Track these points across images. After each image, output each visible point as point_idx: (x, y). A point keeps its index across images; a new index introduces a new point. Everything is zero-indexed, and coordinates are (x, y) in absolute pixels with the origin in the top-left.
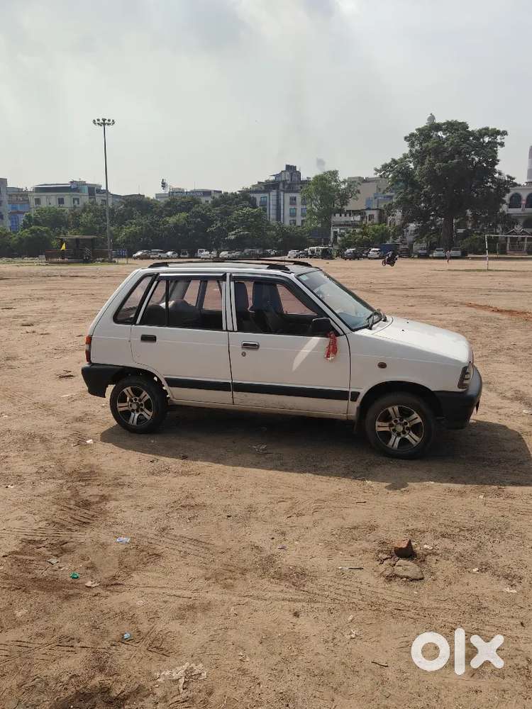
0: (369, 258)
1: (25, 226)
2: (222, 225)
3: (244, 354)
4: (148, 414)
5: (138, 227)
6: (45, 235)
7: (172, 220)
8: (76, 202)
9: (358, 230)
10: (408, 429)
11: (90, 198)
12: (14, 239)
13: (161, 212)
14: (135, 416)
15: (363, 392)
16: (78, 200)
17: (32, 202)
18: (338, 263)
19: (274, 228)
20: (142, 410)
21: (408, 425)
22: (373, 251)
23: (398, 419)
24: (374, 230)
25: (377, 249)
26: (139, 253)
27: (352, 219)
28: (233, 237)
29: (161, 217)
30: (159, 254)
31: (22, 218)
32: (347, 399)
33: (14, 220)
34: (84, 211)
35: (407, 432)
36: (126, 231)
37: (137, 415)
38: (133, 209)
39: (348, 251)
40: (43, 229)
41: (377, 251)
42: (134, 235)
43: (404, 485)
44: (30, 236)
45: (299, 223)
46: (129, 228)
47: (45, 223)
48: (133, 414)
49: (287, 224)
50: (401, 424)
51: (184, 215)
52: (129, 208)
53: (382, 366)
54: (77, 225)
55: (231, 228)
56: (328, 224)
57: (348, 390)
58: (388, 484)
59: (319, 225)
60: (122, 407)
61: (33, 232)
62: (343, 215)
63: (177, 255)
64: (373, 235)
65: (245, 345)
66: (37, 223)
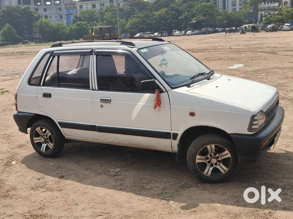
0: (283, 30)
1: (74, 22)
2: (188, 15)
3: (102, 106)
4: (51, 145)
5: (137, 19)
6: (85, 26)
7: (157, 13)
8: (102, 6)
9: (276, 12)
10: (219, 161)
11: (110, 3)
12: (67, 30)
13: (151, 9)
14: (44, 146)
15: (180, 133)
16: (103, 4)
17: (78, 7)
18: (262, 34)
19: (221, 15)
20: (48, 142)
21: (220, 159)
22: (286, 26)
23: (212, 154)
24: (287, 12)
25: (289, 24)
26: (138, 35)
27: (272, 5)
28: (195, 22)
29: (151, 12)
30: (150, 35)
31: (72, 17)
32: (170, 138)
33: (68, 19)
34: (106, 11)
35: (218, 164)
36: (130, 22)
37: (45, 145)
38: (135, 8)
39: (269, 26)
40: (83, 23)
41: (289, 26)
42: (135, 24)
43: (196, 206)
44: (76, 27)
45: (238, 10)
46: (132, 20)
47: (85, 19)
48: (43, 145)
49: (230, 11)
50: (214, 158)
51: (165, 9)
52: (133, 7)
53: (192, 114)
54: (102, 20)
55: (193, 16)
56: (256, 10)
57: (170, 131)
58: (183, 204)
59: (251, 11)
60: (37, 140)
61: (78, 25)
62: (267, 3)
63: (160, 34)
64: (286, 15)
65: (102, 100)
66: (81, 20)
